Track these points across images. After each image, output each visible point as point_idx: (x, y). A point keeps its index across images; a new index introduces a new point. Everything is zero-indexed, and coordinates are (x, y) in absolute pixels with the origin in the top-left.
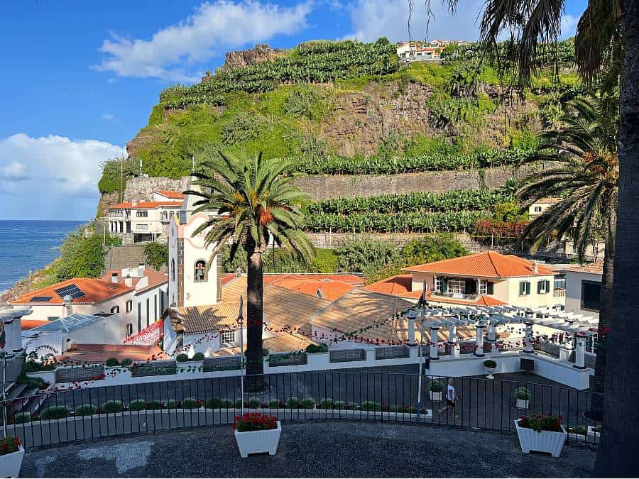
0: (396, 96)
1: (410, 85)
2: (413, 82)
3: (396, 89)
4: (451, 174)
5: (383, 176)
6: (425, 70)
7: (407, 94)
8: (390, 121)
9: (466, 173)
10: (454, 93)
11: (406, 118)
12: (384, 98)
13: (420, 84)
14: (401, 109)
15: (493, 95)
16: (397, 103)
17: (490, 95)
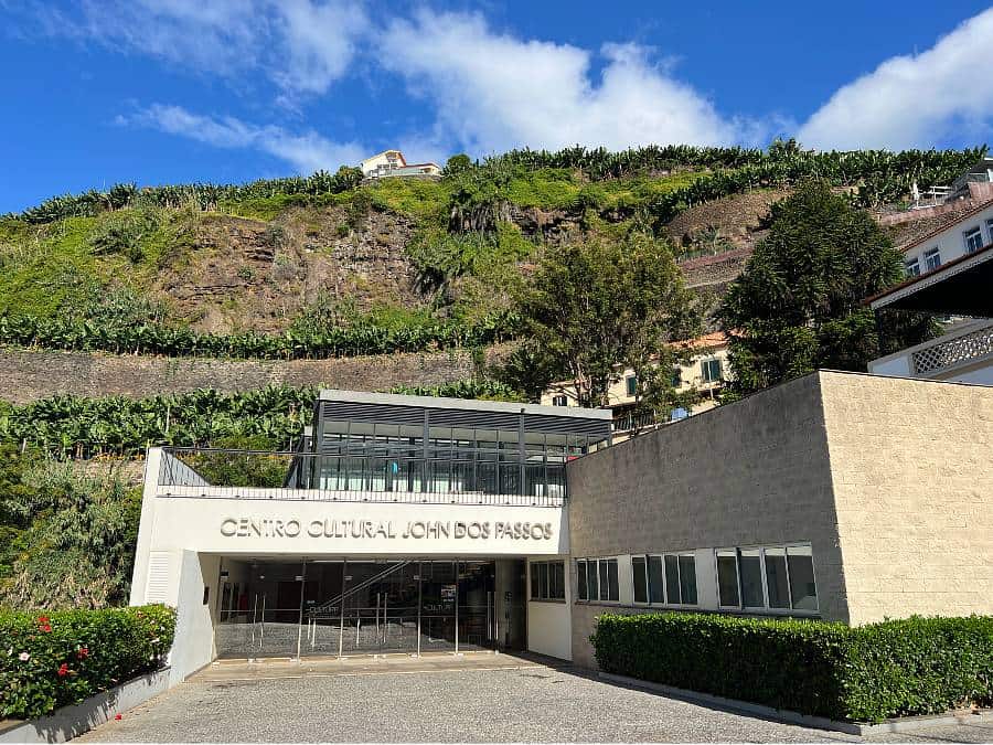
0: (342, 234)
1: (373, 216)
2: (378, 209)
3: (342, 221)
4: (412, 359)
5: (252, 362)
6: (408, 191)
7: (365, 231)
8: (324, 276)
9: (444, 356)
10: (455, 226)
11: (364, 276)
12: (314, 234)
13: (394, 214)
14: (353, 259)
15: (530, 228)
16: (344, 246)
17: (525, 228)
